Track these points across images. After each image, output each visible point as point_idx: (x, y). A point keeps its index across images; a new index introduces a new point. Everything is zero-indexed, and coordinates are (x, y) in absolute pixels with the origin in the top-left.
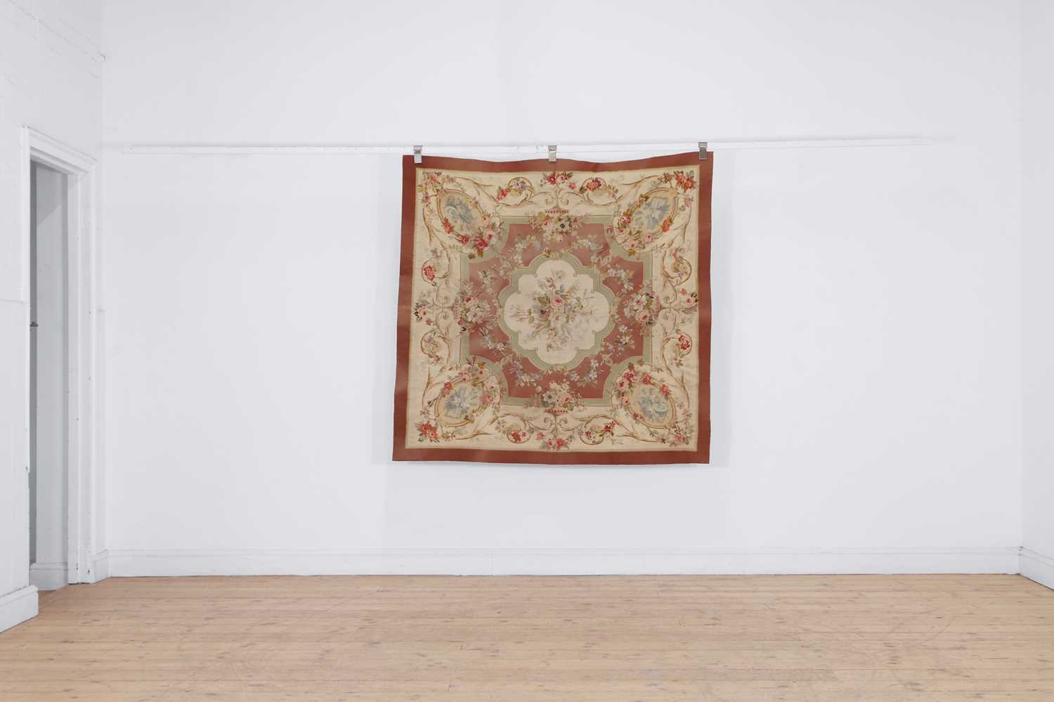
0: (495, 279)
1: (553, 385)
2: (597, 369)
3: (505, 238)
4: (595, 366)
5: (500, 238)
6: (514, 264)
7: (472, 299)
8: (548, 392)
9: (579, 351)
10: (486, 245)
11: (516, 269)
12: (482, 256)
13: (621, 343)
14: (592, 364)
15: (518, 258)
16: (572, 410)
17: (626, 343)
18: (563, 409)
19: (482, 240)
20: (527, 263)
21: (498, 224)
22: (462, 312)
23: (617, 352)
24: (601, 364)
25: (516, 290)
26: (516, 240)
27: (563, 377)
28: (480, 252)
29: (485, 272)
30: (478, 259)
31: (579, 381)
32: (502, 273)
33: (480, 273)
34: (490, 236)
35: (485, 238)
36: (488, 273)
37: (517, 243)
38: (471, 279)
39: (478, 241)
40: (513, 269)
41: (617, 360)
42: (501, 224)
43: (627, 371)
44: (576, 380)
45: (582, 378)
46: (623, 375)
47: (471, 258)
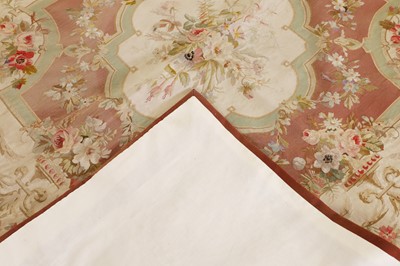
0: (81, 82)
1: (313, 137)
2: (348, 64)
3: (53, 27)
4: (340, 63)
5: (46, 32)
6: (94, 45)
7: (64, 135)
8: (317, 155)
9: (294, 65)
10: (31, 55)
11: (102, 47)
12: (35, 71)
13: (339, 11)
14: (335, 63)
15: (93, 32)
16: (382, 147)
17: (346, 8)
18: (368, 158)
19: (19, 53)
20: (111, 29)
21: (28, 20)
22: (62, 165)
23: (346, 25)
24: (346, 54)
25: (128, 71)
26: (71, 17)
27: (315, 113)
28: (29, 69)
29: (58, 86)
30: (31, 80)
31: (342, 101)
32: (84, 66)
33: (50, 93)
34: (28, 39)
35: (23, 47)
36: (63, 85)
37: (75, 20)
38: (42, 115)
39: (12, 59)
40: (98, 50)
41: (361, 34)
42: (32, 17)
43: (390, 34)
44: (338, 102)
45: (341, 92)
46: (391, 43)
47: (19, 87)
